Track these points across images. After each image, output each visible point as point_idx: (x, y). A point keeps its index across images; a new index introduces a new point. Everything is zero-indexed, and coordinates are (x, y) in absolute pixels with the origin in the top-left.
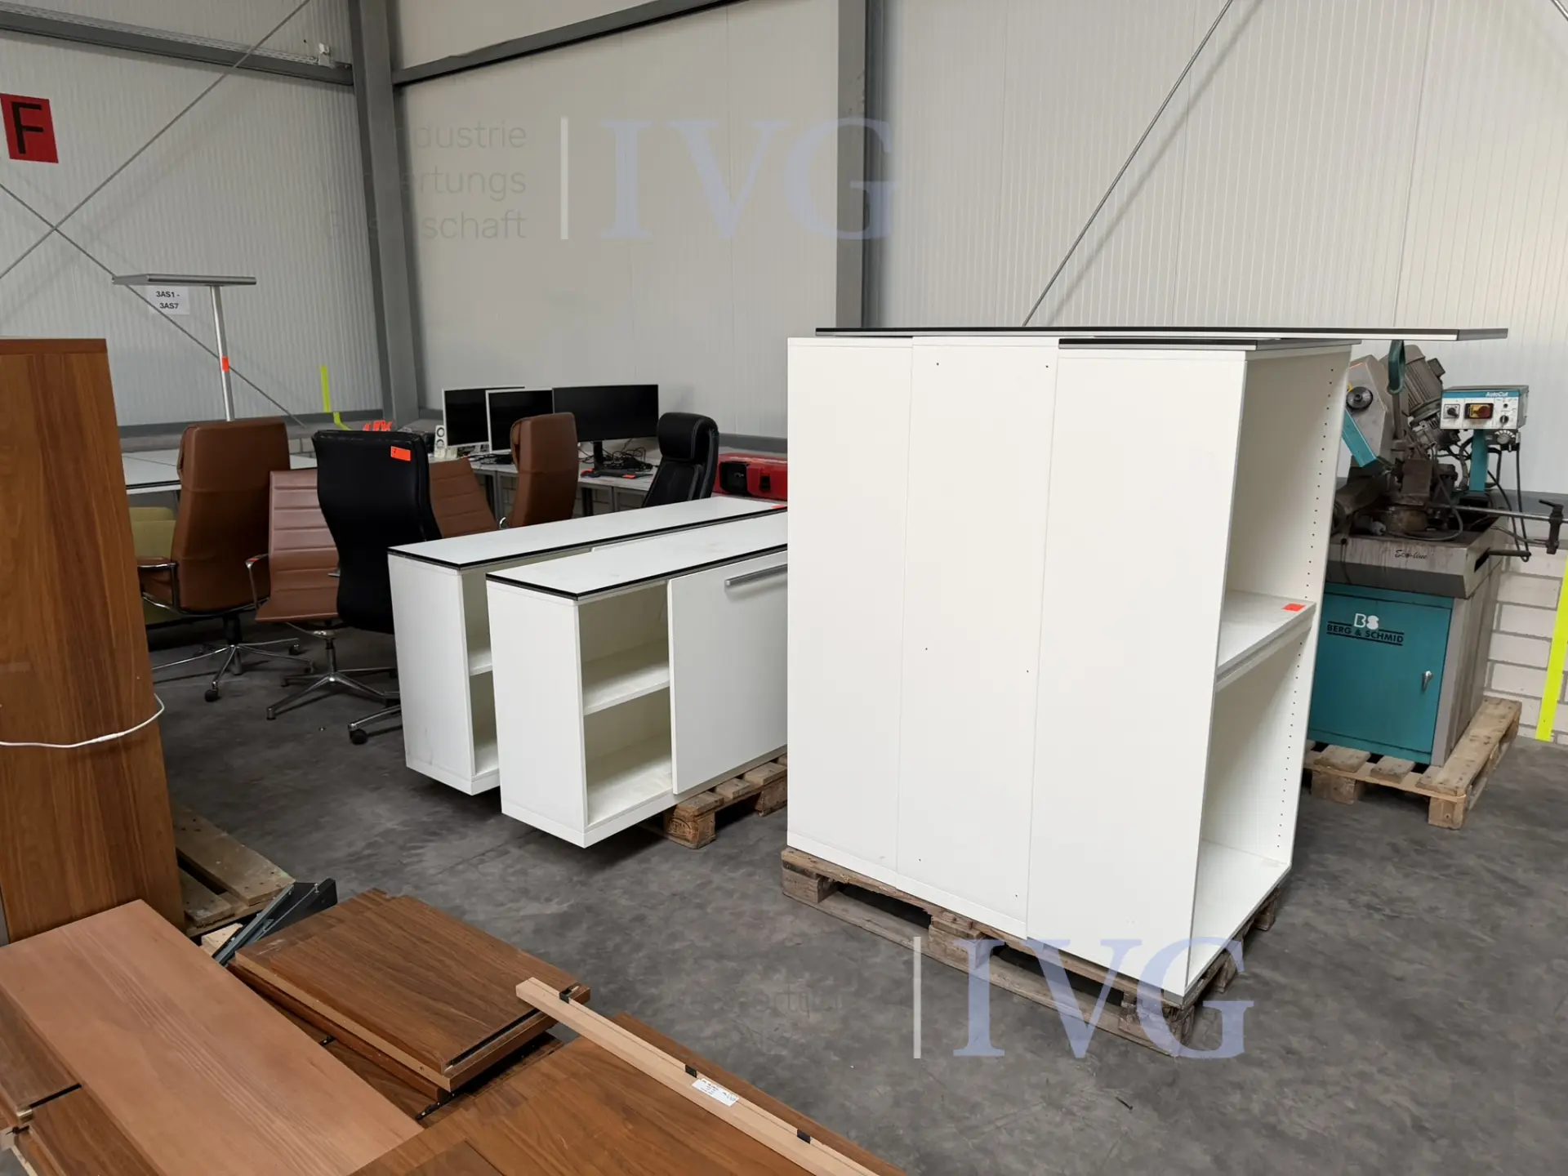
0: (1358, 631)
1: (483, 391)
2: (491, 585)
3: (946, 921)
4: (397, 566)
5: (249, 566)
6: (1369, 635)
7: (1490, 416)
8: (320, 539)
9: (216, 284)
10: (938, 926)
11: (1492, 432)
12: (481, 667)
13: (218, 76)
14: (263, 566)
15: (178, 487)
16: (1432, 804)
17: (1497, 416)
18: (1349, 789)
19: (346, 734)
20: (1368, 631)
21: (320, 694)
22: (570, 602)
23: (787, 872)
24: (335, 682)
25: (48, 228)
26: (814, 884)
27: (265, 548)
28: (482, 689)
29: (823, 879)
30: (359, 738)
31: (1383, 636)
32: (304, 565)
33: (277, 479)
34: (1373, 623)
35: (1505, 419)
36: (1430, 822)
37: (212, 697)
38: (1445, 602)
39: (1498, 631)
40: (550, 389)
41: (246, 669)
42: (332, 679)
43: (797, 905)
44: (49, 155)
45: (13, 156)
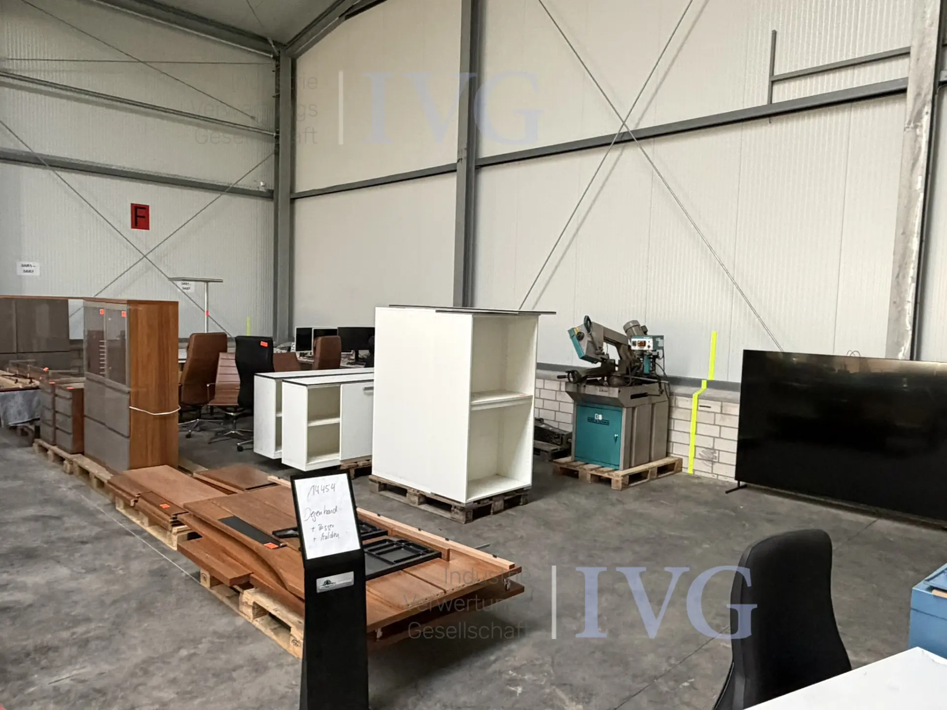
0: (596, 420)
1: (311, 329)
2: (283, 383)
3: (411, 491)
4: (256, 378)
5: (208, 385)
6: (600, 422)
7: (645, 345)
8: (235, 379)
9: (207, 282)
10: (410, 493)
11: (646, 351)
12: (279, 415)
13: (218, 195)
14: (213, 387)
15: (184, 362)
16: (612, 481)
17: (647, 345)
18: (589, 477)
19: (236, 447)
20: (599, 420)
21: (228, 438)
22: (305, 387)
23: (370, 482)
24: (235, 434)
25: (142, 256)
26: (377, 485)
27: (214, 381)
28: (279, 421)
29: (379, 483)
30: (240, 449)
31: (604, 422)
32: (229, 388)
33: (222, 355)
34: (600, 417)
35: (649, 347)
36: (612, 488)
37: (189, 436)
38: (619, 409)
39: (674, 430)
40: (336, 328)
41: (202, 430)
42: (233, 432)
43: (372, 492)
44: (146, 227)
45: (133, 227)
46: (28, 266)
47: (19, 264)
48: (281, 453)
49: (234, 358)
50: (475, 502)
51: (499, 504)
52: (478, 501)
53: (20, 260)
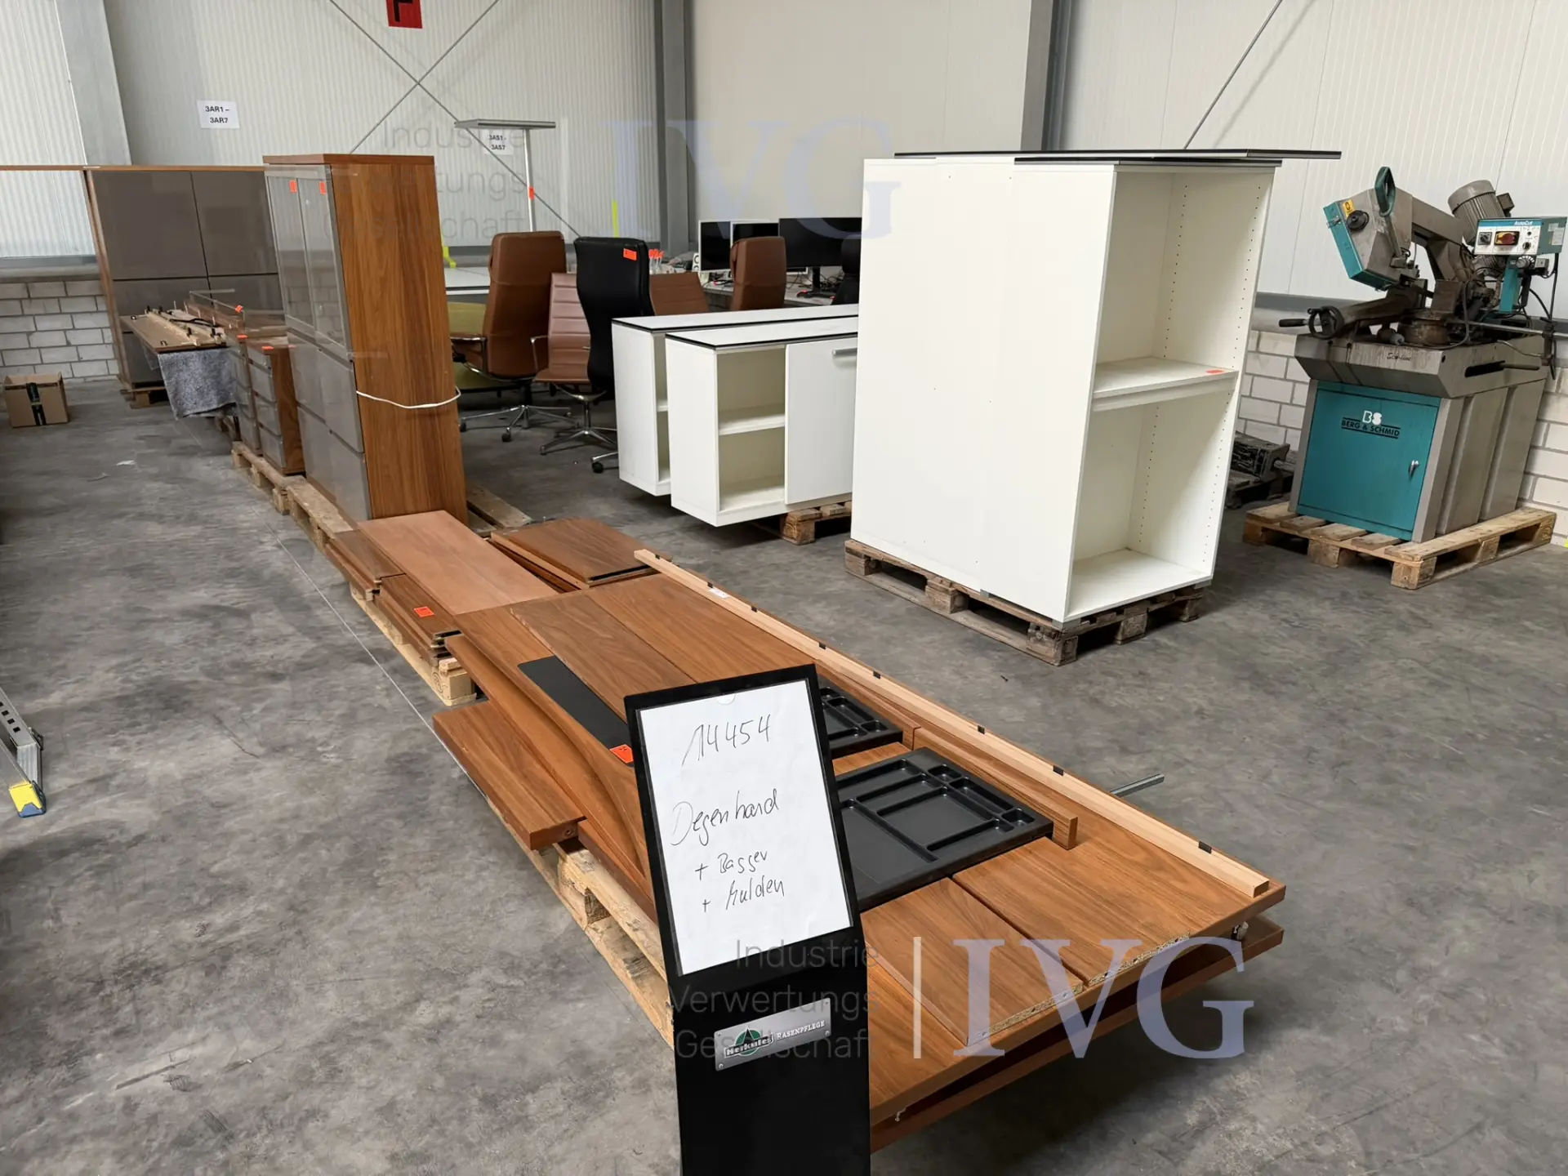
0: (1365, 426)
1: (729, 223)
2: (668, 341)
3: (936, 582)
4: (615, 327)
5: (533, 341)
6: (1374, 430)
7: (1515, 243)
8: (582, 328)
9: (527, 127)
10: (933, 587)
11: (1516, 258)
12: (663, 408)
14: (544, 344)
16: (1395, 568)
17: (1521, 242)
18: (1334, 554)
19: (590, 466)
20: (1372, 426)
21: (577, 444)
22: (711, 351)
23: (848, 555)
24: (590, 435)
25: (414, 83)
26: (862, 562)
27: (546, 332)
28: (662, 419)
29: (868, 558)
30: (598, 468)
31: (1386, 431)
32: (570, 345)
33: (556, 279)
34: (1377, 419)
35: (1527, 246)
36: (1392, 583)
37: (507, 438)
38: (1433, 401)
39: (1543, 448)
40: (776, 221)
41: (532, 425)
42: (587, 433)
43: (851, 575)
44: (416, 23)
45: (391, 24)
46: (217, 109)
47: (201, 106)
48: (669, 484)
49: (575, 285)
50: (1084, 619)
51: (1137, 622)
52: (1091, 618)
53: (203, 99)
